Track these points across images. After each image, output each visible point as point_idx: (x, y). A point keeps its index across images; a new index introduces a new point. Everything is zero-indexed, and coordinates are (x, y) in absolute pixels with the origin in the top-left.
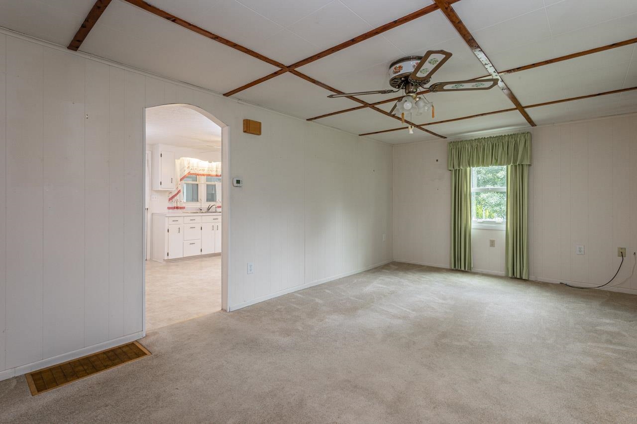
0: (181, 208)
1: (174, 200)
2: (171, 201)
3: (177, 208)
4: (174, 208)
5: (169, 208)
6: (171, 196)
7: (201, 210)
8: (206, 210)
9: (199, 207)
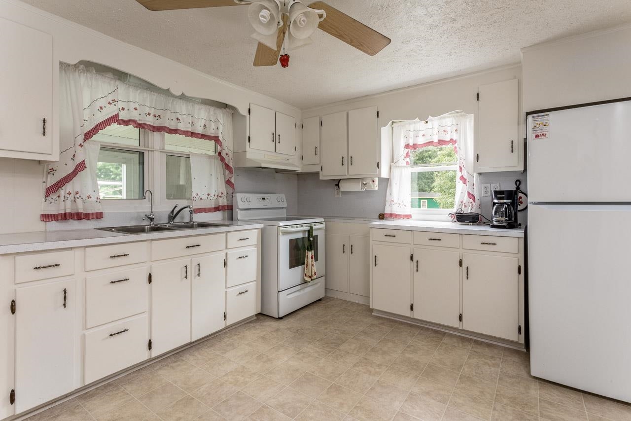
0: (87, 216)
1: (62, 192)
2: (54, 196)
3: (77, 216)
4: (64, 217)
5: (46, 218)
6: (52, 180)
7: (152, 219)
8: (165, 220)
9: (147, 210)
